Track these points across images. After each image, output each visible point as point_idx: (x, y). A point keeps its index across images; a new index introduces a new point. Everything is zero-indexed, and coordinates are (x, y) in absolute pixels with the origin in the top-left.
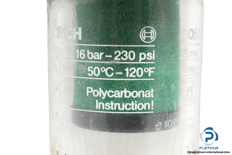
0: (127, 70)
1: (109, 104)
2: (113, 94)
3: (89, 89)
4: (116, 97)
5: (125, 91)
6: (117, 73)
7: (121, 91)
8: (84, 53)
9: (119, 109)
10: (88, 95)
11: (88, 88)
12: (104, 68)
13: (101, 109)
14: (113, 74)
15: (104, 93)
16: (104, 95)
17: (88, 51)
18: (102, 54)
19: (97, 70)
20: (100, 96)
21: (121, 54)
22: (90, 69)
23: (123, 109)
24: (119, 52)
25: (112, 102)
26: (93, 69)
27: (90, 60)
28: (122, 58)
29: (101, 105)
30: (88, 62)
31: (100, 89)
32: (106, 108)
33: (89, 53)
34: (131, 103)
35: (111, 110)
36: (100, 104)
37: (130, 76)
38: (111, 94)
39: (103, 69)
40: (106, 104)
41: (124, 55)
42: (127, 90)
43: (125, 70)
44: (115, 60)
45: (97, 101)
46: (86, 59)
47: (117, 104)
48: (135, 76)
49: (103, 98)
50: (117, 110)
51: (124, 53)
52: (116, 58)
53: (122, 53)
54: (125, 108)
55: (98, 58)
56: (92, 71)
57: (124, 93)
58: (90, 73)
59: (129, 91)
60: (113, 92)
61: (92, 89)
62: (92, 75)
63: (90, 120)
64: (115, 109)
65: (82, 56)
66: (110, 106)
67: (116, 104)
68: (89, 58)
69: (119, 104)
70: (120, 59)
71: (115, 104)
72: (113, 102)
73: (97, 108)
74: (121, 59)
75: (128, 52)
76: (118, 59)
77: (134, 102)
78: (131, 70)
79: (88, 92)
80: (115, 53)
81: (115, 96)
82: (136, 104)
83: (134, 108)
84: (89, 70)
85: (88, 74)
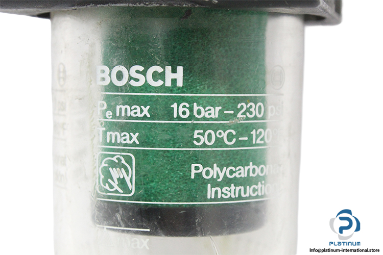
0: (254, 132)
1: (229, 189)
2: (235, 172)
3: (195, 167)
4: (238, 176)
5: (251, 166)
6: (240, 139)
7: (246, 167)
8: (187, 108)
9: (243, 195)
10: (193, 177)
11: (193, 166)
12: (222, 132)
13: (216, 199)
14: (234, 140)
15: (221, 172)
16: (221, 175)
17: (195, 104)
18: (218, 109)
19: (210, 135)
20: (215, 177)
21: (247, 108)
22: (199, 134)
23: (247, 195)
24: (244, 104)
25: (232, 185)
26: (203, 135)
27: (198, 119)
28: (248, 114)
29: (216, 192)
30: (195, 122)
31: (215, 165)
32: (224, 196)
33: (196, 108)
34: (257, 184)
35: (230, 199)
36: (214, 190)
37: (257, 142)
38: (232, 172)
39: (220, 134)
40: (224, 190)
41: (251, 110)
42: (253, 165)
43: (252, 133)
44: (238, 118)
45: (209, 186)
46: (191, 117)
47: (240, 187)
48: (262, 142)
49: (218, 180)
50: (240, 197)
51: (251, 107)
52: (239, 115)
53: (248, 106)
54: (250, 194)
55: (213, 116)
56: (201, 137)
57: (249, 169)
58: (198, 140)
59: (255, 167)
60: (234, 169)
61: (200, 166)
62: (201, 143)
63: (197, 219)
64: (237, 196)
65: (184, 113)
66: (230, 191)
67: (238, 189)
68: (197, 116)
69: (242, 188)
70: (245, 116)
71: (237, 187)
72: (234, 185)
73: (209, 197)
74: (247, 116)
75: (256, 105)
76: (242, 116)
77: (262, 184)
78: (258, 133)
79: (193, 172)
80: (239, 106)
81: (236, 175)
82: (263, 186)
83: (261, 192)
84: (196, 136)
85: (195, 142)
